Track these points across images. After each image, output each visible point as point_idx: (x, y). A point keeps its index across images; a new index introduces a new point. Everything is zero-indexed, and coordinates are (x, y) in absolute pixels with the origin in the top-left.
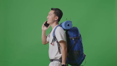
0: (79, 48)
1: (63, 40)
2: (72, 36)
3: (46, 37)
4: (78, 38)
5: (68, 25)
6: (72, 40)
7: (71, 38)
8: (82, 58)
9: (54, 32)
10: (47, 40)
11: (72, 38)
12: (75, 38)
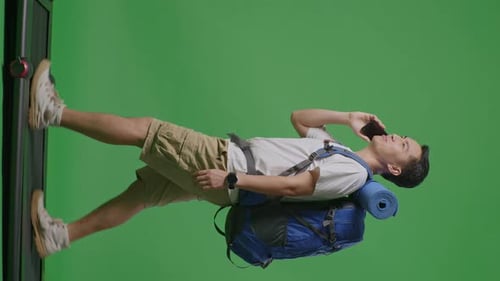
0: (294, 244)
2: (337, 220)
3: (321, 127)
4: (329, 242)
5: (382, 205)
6: (326, 219)
8: (256, 256)
10: (311, 131)
11: (330, 219)
12: (332, 231)
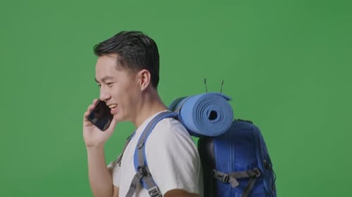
1: (181, 187)
7: (222, 174)
9: (141, 146)
11: (228, 178)
12: (244, 174)
